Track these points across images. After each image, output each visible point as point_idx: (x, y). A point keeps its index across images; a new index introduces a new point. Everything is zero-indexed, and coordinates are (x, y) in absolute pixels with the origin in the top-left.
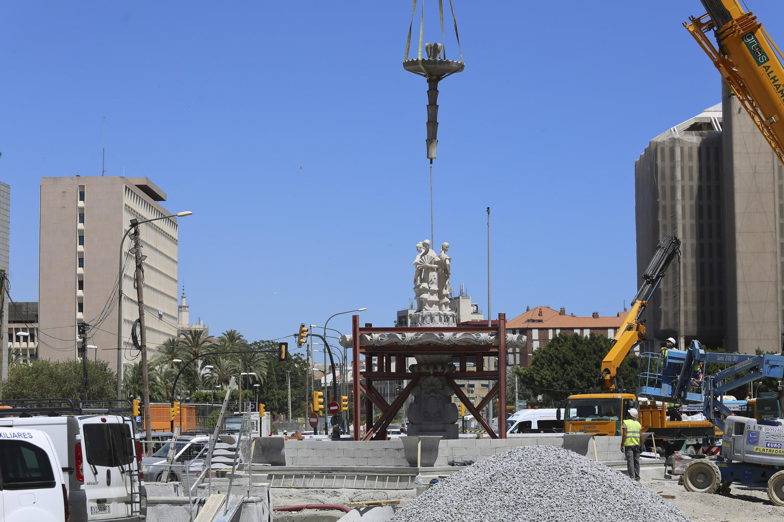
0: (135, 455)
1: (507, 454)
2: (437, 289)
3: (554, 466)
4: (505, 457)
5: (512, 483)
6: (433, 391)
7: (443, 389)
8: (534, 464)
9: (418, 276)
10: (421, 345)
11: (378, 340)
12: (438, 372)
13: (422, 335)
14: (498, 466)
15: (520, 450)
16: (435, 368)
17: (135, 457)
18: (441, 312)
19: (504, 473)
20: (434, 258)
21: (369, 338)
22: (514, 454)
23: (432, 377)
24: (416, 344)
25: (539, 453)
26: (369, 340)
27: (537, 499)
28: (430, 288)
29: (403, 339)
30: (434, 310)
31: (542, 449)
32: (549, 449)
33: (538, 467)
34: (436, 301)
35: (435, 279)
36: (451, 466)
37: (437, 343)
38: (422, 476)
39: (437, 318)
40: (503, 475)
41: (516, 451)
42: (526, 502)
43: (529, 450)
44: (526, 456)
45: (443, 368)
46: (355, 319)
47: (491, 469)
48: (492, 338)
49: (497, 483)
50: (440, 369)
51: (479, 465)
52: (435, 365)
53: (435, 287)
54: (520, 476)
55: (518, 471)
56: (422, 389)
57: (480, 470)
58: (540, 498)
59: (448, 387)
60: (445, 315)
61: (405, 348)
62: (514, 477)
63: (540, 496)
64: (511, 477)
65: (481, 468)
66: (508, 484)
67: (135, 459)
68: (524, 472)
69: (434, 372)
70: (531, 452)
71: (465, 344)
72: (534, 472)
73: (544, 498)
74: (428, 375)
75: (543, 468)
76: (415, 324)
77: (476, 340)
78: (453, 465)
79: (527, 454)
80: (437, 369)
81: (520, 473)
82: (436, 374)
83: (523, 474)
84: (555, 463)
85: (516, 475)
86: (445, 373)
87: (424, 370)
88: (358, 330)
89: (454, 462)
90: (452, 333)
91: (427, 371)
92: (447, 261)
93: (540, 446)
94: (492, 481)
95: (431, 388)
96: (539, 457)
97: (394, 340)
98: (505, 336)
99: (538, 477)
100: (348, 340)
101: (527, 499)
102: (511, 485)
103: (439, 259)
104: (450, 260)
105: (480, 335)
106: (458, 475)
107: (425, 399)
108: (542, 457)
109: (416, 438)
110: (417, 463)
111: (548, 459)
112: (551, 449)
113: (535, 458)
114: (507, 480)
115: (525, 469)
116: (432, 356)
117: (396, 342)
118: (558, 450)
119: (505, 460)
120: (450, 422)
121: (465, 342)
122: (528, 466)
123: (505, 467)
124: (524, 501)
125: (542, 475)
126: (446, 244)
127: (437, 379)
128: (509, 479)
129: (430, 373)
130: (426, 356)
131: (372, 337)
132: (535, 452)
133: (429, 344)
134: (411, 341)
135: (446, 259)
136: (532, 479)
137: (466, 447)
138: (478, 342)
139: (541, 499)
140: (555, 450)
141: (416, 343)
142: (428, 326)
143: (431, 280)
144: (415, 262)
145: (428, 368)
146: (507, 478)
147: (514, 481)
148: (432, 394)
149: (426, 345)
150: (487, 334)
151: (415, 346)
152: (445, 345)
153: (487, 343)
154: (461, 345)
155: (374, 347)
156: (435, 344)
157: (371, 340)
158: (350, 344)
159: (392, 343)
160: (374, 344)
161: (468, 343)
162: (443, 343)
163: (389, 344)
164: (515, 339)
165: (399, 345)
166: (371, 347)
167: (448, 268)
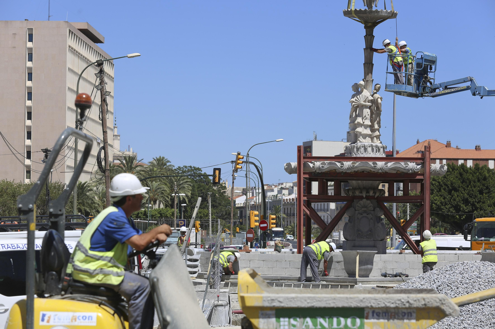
0: (136, 263)
1: (449, 268)
2: (370, 124)
3: (493, 279)
4: (447, 271)
5: (456, 293)
6: (365, 212)
7: (374, 210)
8: (475, 277)
9: (353, 112)
10: (357, 172)
11: (319, 168)
12: (370, 196)
13: (358, 163)
14: (442, 278)
15: (460, 264)
16: (368, 192)
17: (136, 266)
18: (373, 144)
19: (449, 284)
20: (368, 97)
21: (311, 165)
22: (455, 267)
23: (364, 200)
24: (353, 171)
25: (478, 267)
26: (312, 167)
27: (479, 307)
28: (364, 123)
29: (342, 167)
30: (367, 142)
31: (480, 264)
32: (486, 264)
33: (478, 280)
34: (369, 134)
35: (368, 115)
36: (383, 278)
37: (370, 170)
38: (363, 286)
39: (369, 149)
40: (448, 286)
41: (456, 265)
42: (470, 309)
43: (468, 264)
44: (467, 270)
45: (375, 193)
46: (300, 149)
47: (436, 280)
48: (419, 167)
49: (443, 292)
50: (371, 193)
51: (424, 277)
52: (367, 190)
53: (368, 122)
54: (463, 286)
55: (461, 282)
56: (355, 210)
57: (426, 282)
58: (481, 307)
59: (378, 209)
60: (376, 146)
61: (342, 174)
62: (458, 288)
63: (481, 304)
64: (455, 288)
65: (426, 279)
66: (453, 294)
67: (136, 268)
68: (467, 283)
69: (366, 196)
70: (471, 266)
71: (395, 172)
72: (475, 284)
73: (486, 307)
74: (361, 198)
75: (483, 281)
76: (351, 153)
77: (404, 169)
78: (385, 276)
79: (467, 268)
80: (369, 193)
81: (463, 285)
82: (368, 198)
83: (466, 286)
84: (493, 277)
85: (459, 286)
86: (376, 197)
87: (357, 193)
88: (302, 158)
89: (386, 273)
90: (384, 163)
91: (360, 194)
92: (379, 101)
93: (477, 261)
94: (438, 291)
95: (363, 209)
96: (479, 271)
97: (333, 167)
98: (430, 165)
99: (479, 289)
100: (293, 167)
101: (470, 307)
102: (456, 295)
103: (372, 98)
104: (381, 99)
105: (408, 165)
106: (405, 284)
107: (358, 219)
108: (481, 271)
109: (354, 252)
110: (355, 275)
111: (487, 273)
112: (487, 264)
113: (475, 272)
114: (452, 291)
115: (467, 281)
116: (365, 181)
117: (335, 170)
118: (493, 266)
119: (448, 272)
120: (380, 239)
121: (395, 170)
122: (469, 279)
123: (449, 279)
124: (468, 309)
125: (482, 286)
127: (369, 202)
128: (453, 289)
129: (363, 196)
130: (360, 181)
131: (314, 164)
132: (475, 267)
133: (363, 172)
134: (348, 169)
135: (378, 98)
136: (474, 290)
137: (397, 261)
138: (407, 170)
139: (483, 307)
140: (491, 265)
141: (353, 170)
142: (362, 156)
143: (365, 116)
144: (351, 100)
145: (361, 192)
146: (451, 288)
147: (458, 291)
148: (365, 215)
149: (361, 172)
150: (415, 163)
151: (351, 173)
152: (378, 172)
153: (414, 172)
154: (391, 172)
155: (316, 173)
156: (368, 172)
157: (313, 167)
158: (294, 170)
159: (332, 170)
160: (316, 171)
161: (397, 171)
162: (376, 171)
163: (329, 171)
164: (438, 169)
165: (337, 172)
166: (313, 174)
167: (379, 106)
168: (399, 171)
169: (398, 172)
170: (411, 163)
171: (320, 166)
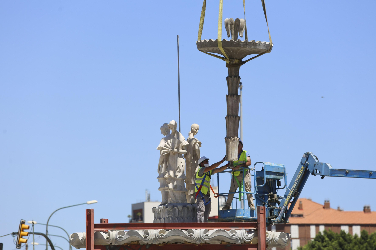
9: (163, 163)
10: (167, 244)
11: (116, 239)
13: (167, 232)
20: (181, 142)
21: (105, 236)
24: (161, 243)
26: (105, 238)
28: (176, 176)
29: (146, 237)
35: (183, 166)
37: (185, 241)
46: (89, 214)
48: (250, 235)
61: (147, 247)
71: (218, 243)
76: (160, 218)
77: (231, 238)
88: (92, 226)
90: (203, 230)
92: (197, 146)
97: (135, 238)
98: (265, 233)
100: (80, 239)
103: (188, 143)
104: (200, 144)
105: (236, 233)
117: (138, 241)
121: (218, 240)
126: (196, 125)
131: (109, 235)
133: (176, 243)
134: (155, 239)
135: (196, 143)
138: (234, 241)
141: (161, 241)
143: (178, 168)
144: (159, 146)
149: (173, 244)
150: (245, 230)
151: (159, 245)
152: (195, 243)
153: (245, 242)
154: (213, 244)
155: (112, 246)
156: (183, 243)
157: (107, 238)
158: (83, 243)
159: (133, 242)
160: (111, 243)
161: (222, 241)
162: (193, 242)
163: (129, 243)
164: (277, 238)
165: (141, 244)
166: (108, 247)
167: (197, 153)
168: (223, 241)
169: (223, 243)
170: (239, 230)
171: (116, 237)
